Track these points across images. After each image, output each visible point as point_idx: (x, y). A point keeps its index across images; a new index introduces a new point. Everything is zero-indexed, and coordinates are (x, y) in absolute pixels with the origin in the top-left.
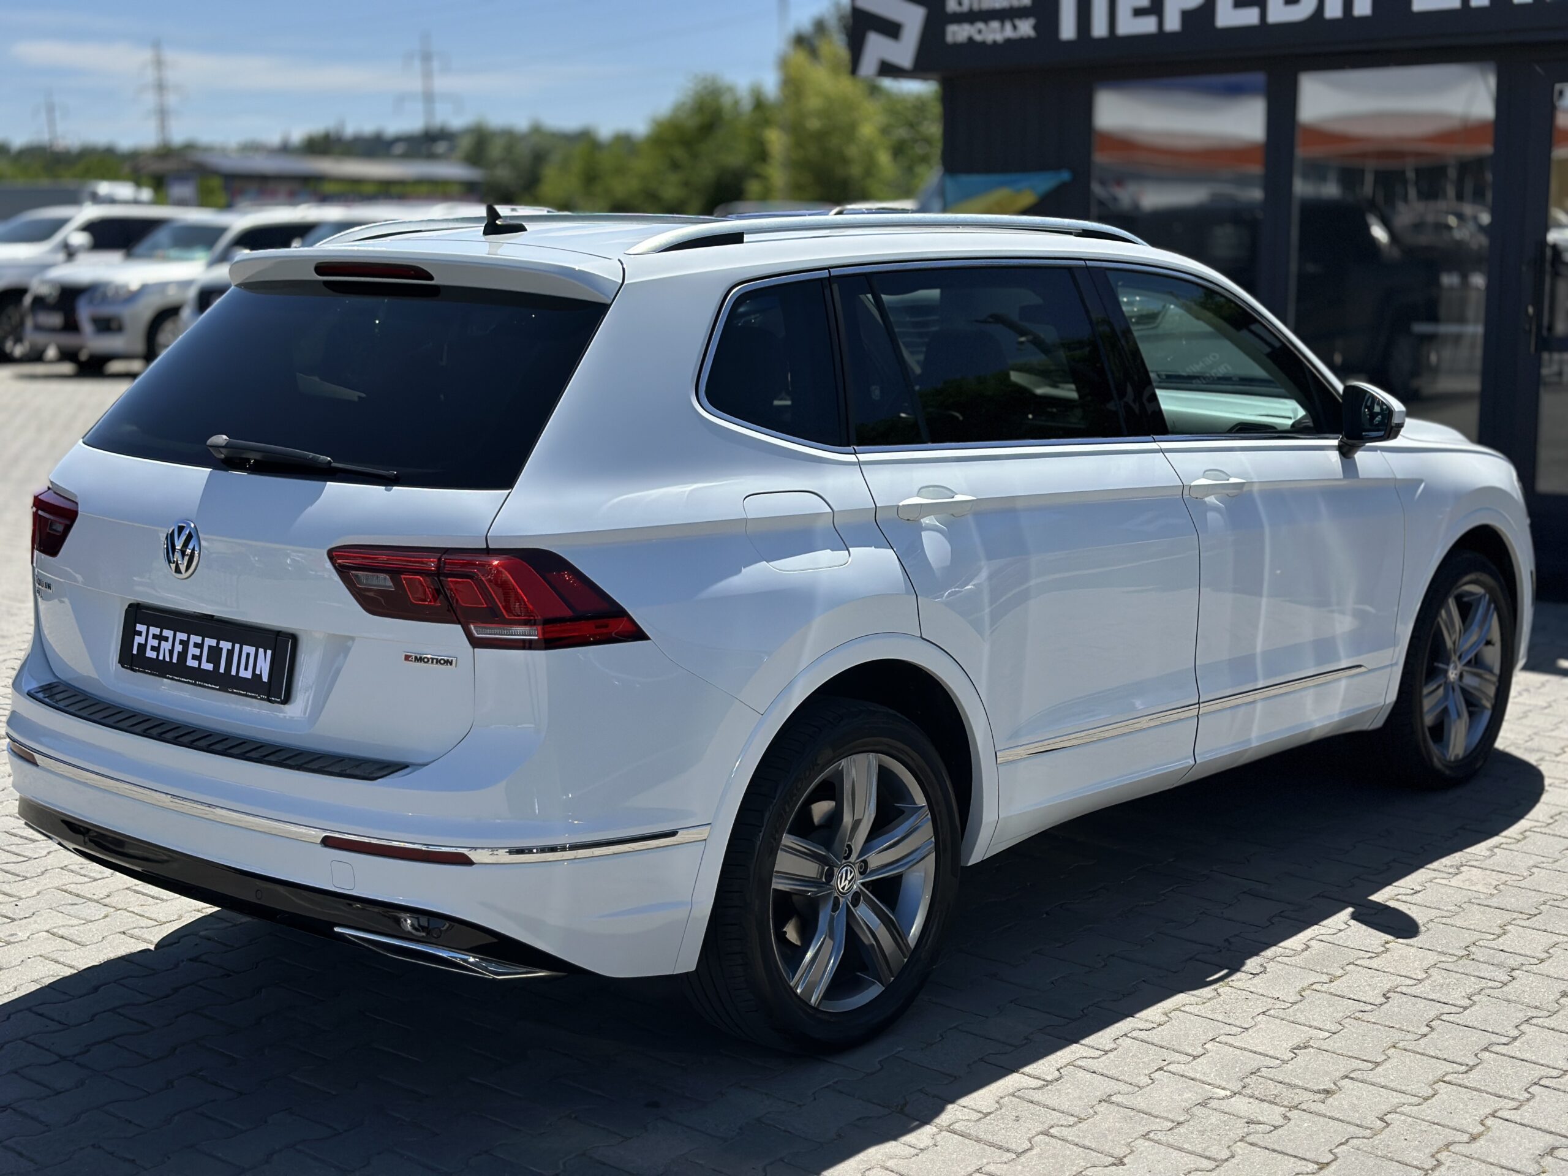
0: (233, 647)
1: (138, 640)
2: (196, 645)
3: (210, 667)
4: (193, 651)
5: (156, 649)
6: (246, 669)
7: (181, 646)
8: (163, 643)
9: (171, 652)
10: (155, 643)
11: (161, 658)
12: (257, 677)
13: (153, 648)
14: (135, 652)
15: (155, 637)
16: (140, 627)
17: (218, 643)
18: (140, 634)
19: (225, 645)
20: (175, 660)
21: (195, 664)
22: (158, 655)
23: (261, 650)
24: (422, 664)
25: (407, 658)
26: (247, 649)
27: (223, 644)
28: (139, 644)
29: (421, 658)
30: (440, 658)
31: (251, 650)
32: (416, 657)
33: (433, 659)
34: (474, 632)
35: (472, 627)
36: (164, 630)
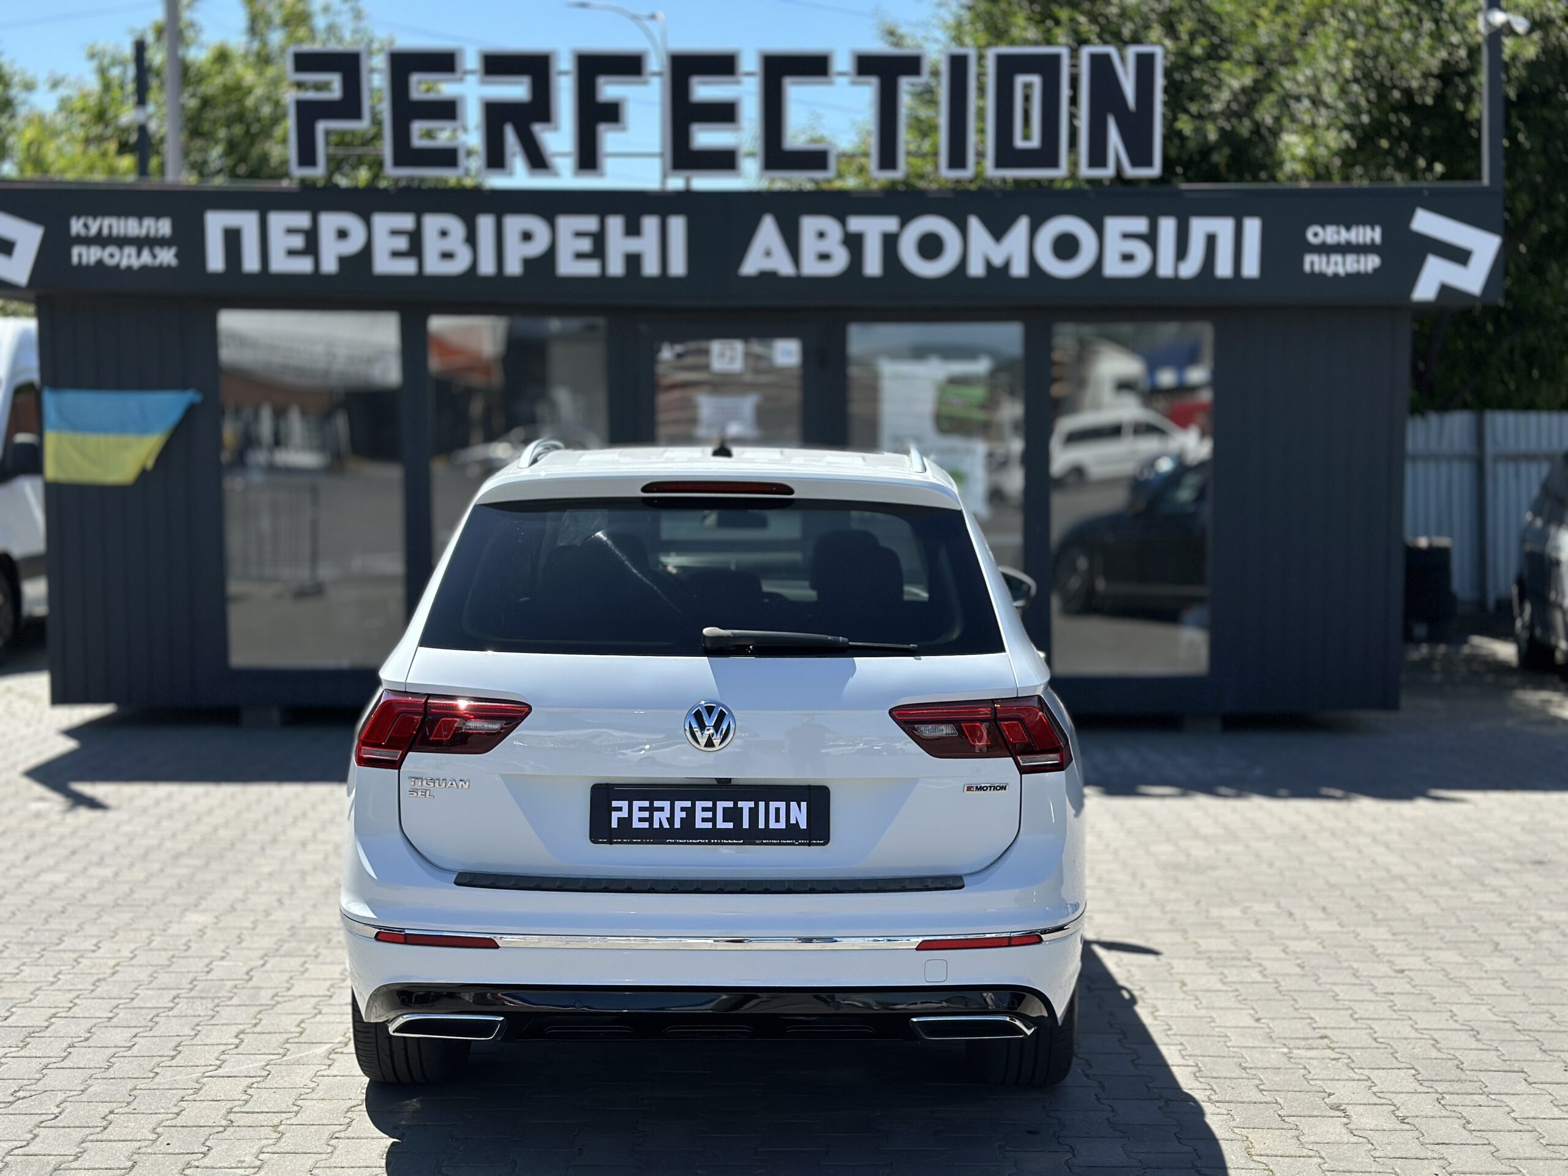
0: (757, 805)
1: (615, 815)
3: (730, 825)
4: (699, 815)
9: (671, 820)
10: (646, 814)
11: (656, 825)
16: (615, 804)
17: (736, 804)
19: (746, 806)
20: (677, 825)
22: (651, 824)
23: (793, 804)
24: (982, 792)
25: (969, 789)
26: (773, 805)
27: (740, 804)
28: (619, 819)
29: (981, 787)
30: (996, 785)
31: (782, 805)
32: (977, 787)
33: (991, 787)
34: (1021, 761)
35: (1019, 758)
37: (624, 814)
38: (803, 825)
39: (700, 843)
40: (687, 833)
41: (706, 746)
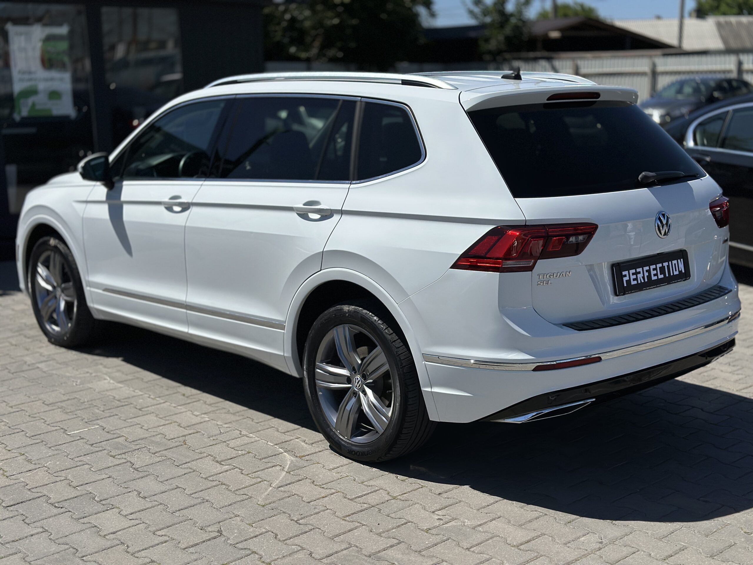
0: (669, 263)
1: (625, 279)
2: (654, 269)
3: (662, 276)
4: (653, 272)
5: (636, 279)
6: (676, 271)
7: (647, 273)
8: (638, 275)
9: (643, 277)
10: (635, 277)
11: (639, 282)
12: (680, 272)
13: (634, 280)
14: (625, 285)
15: (633, 274)
16: (624, 273)
17: (662, 265)
18: (625, 276)
19: (665, 264)
21: (656, 278)
22: (638, 282)
36: (637, 269)
37: (627, 278)
38: (683, 271)
39: (654, 288)
40: (650, 284)
41: (664, 235)
